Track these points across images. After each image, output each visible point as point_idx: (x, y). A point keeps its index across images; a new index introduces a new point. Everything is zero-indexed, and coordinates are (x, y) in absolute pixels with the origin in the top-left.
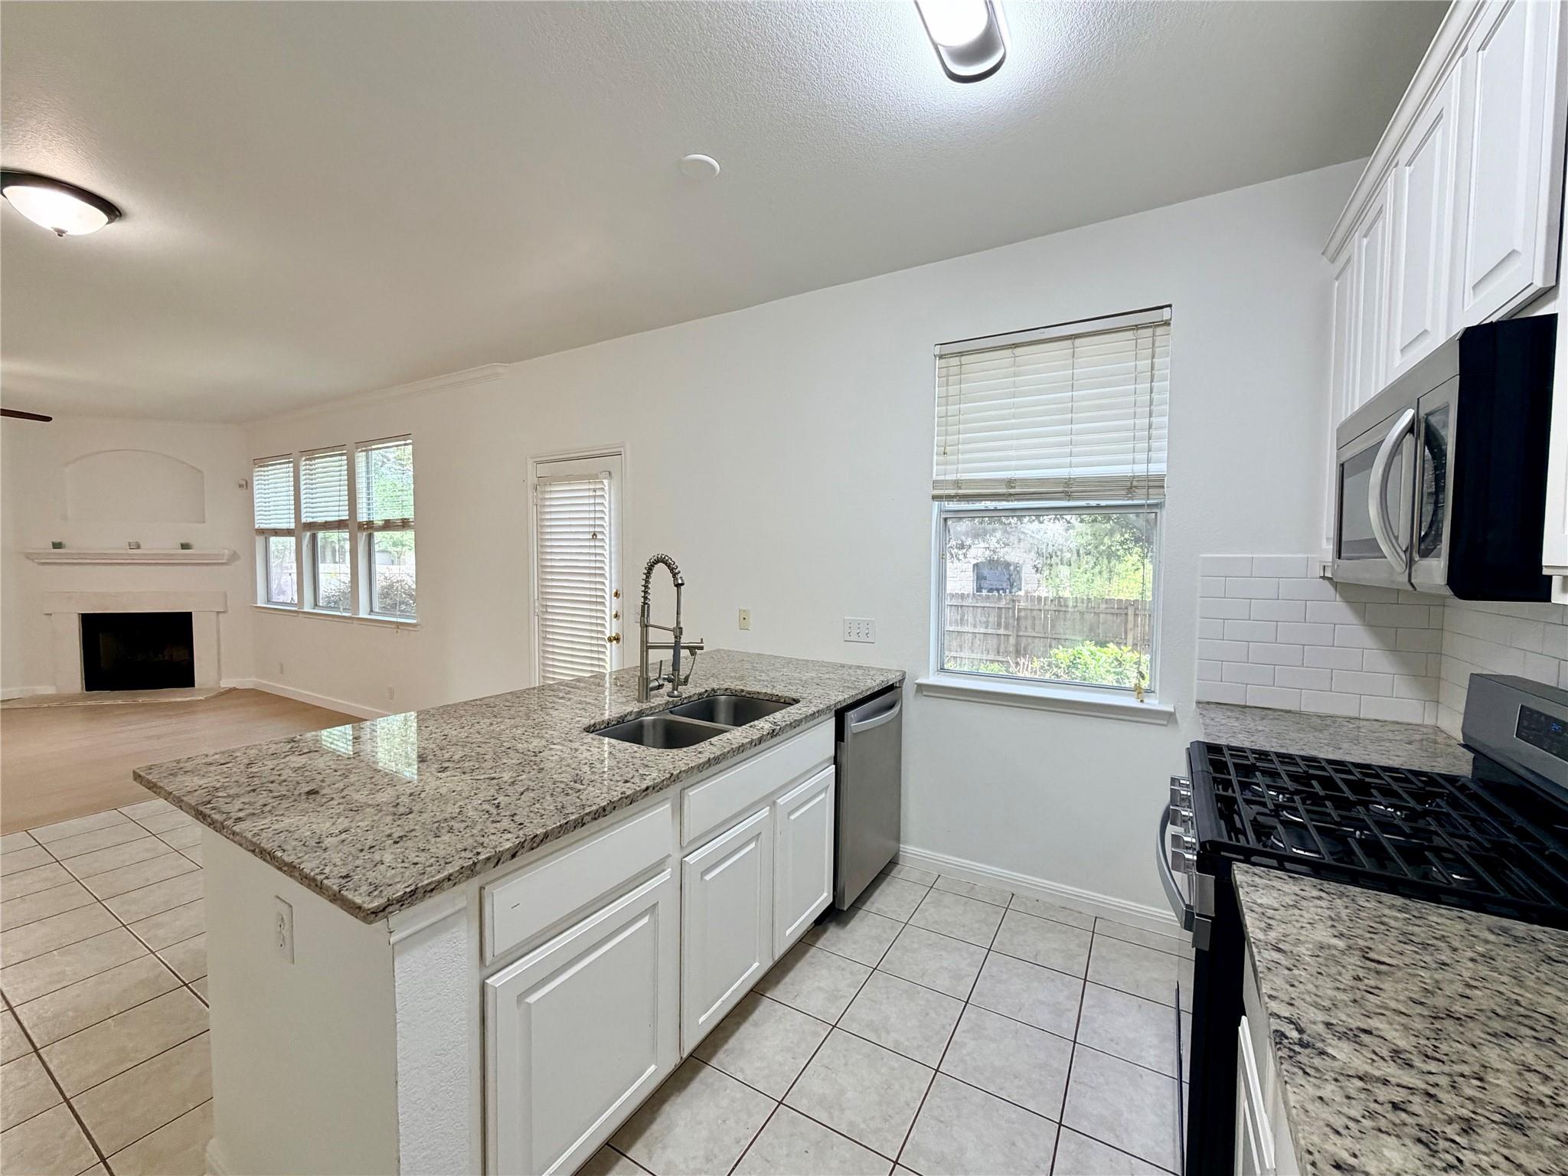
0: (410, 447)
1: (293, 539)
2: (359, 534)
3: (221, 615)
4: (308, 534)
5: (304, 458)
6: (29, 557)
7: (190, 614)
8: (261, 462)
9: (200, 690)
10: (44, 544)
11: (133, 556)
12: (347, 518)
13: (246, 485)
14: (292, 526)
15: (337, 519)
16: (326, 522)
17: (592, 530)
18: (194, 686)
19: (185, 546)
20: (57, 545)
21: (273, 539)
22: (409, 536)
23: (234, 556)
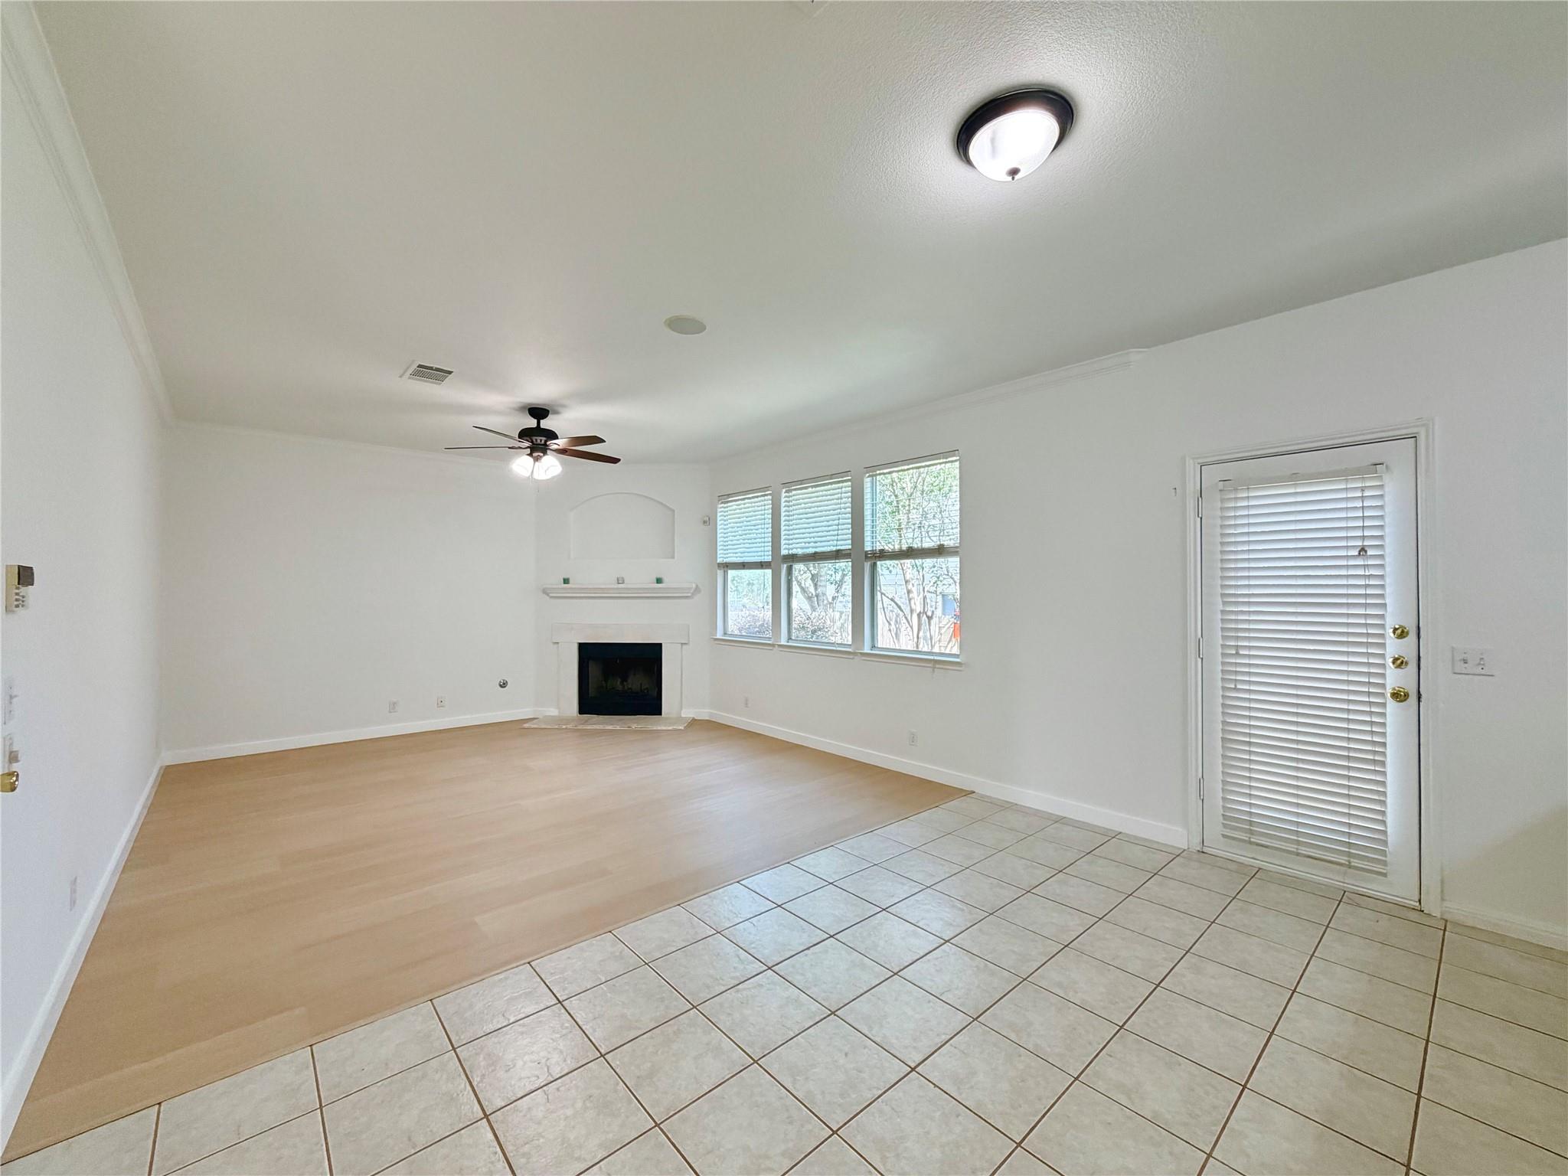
0: (957, 464)
1: (769, 572)
2: (865, 563)
3: (684, 647)
4: (785, 566)
5: (784, 490)
6: (545, 592)
7: (660, 645)
8: (725, 498)
9: (667, 719)
10: (556, 581)
11: (620, 592)
12: (850, 547)
13: (709, 521)
14: (769, 559)
15: (834, 549)
16: (816, 553)
17: (1360, 543)
18: (661, 714)
19: (659, 581)
20: (566, 581)
21: (731, 573)
22: (954, 562)
23: (697, 590)
